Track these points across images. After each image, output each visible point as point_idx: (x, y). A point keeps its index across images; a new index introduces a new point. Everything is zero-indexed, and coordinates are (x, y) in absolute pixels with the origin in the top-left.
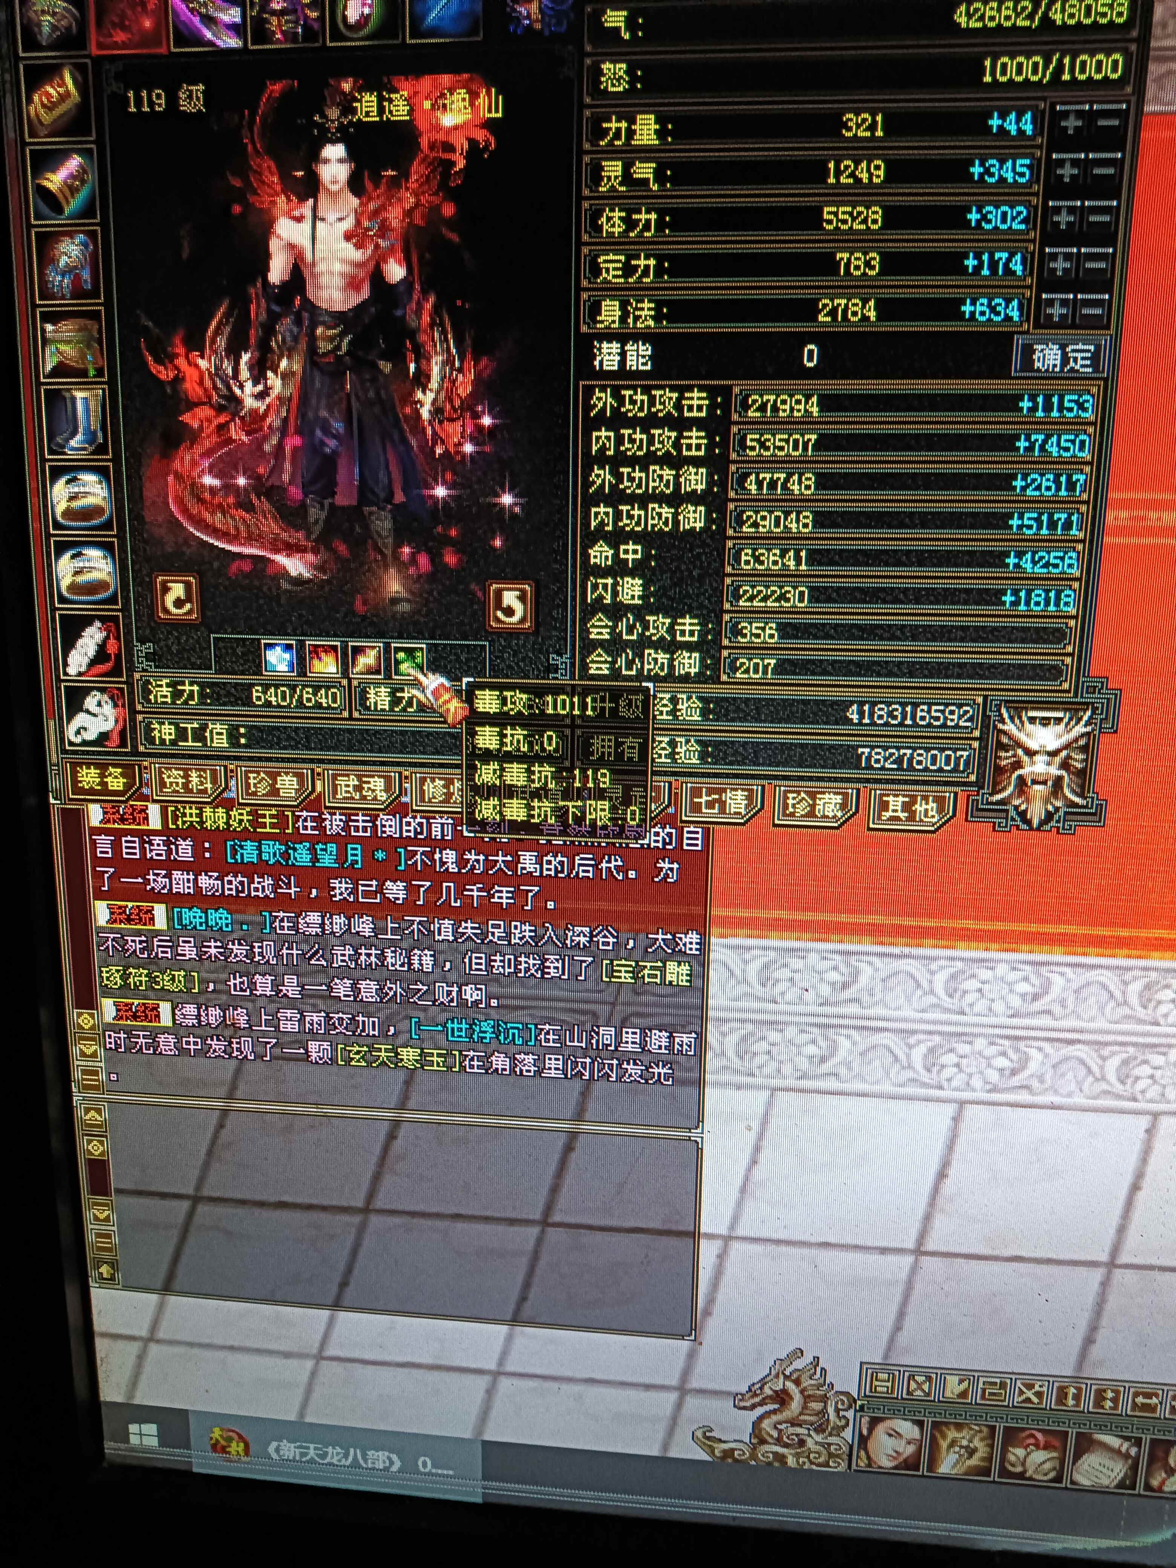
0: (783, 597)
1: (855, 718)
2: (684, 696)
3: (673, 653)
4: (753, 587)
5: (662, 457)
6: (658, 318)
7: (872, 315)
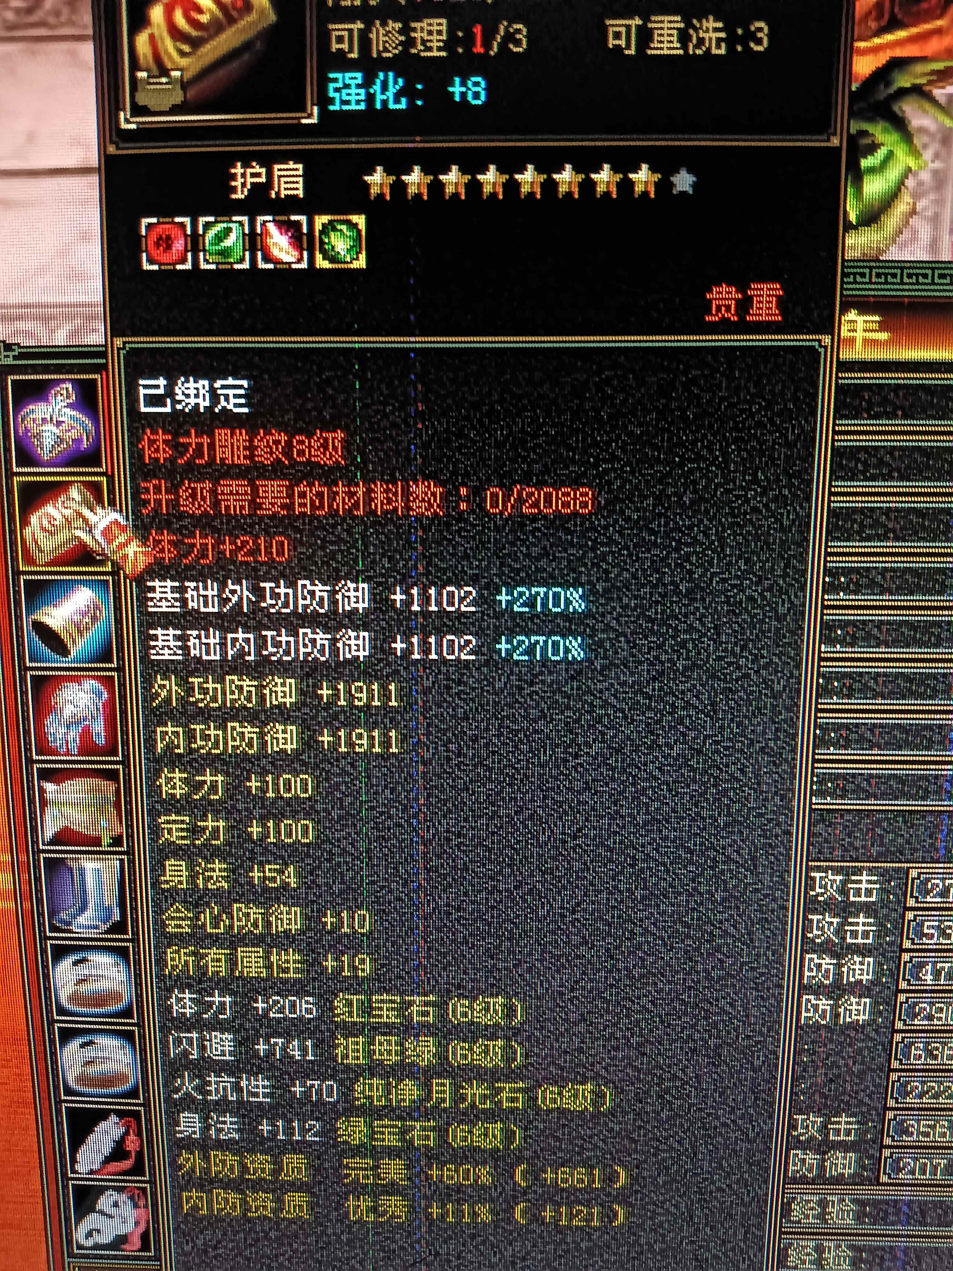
2: (836, 1198)
3: (825, 1153)
4: (924, 1083)
5: (821, 945)
6: (821, 793)
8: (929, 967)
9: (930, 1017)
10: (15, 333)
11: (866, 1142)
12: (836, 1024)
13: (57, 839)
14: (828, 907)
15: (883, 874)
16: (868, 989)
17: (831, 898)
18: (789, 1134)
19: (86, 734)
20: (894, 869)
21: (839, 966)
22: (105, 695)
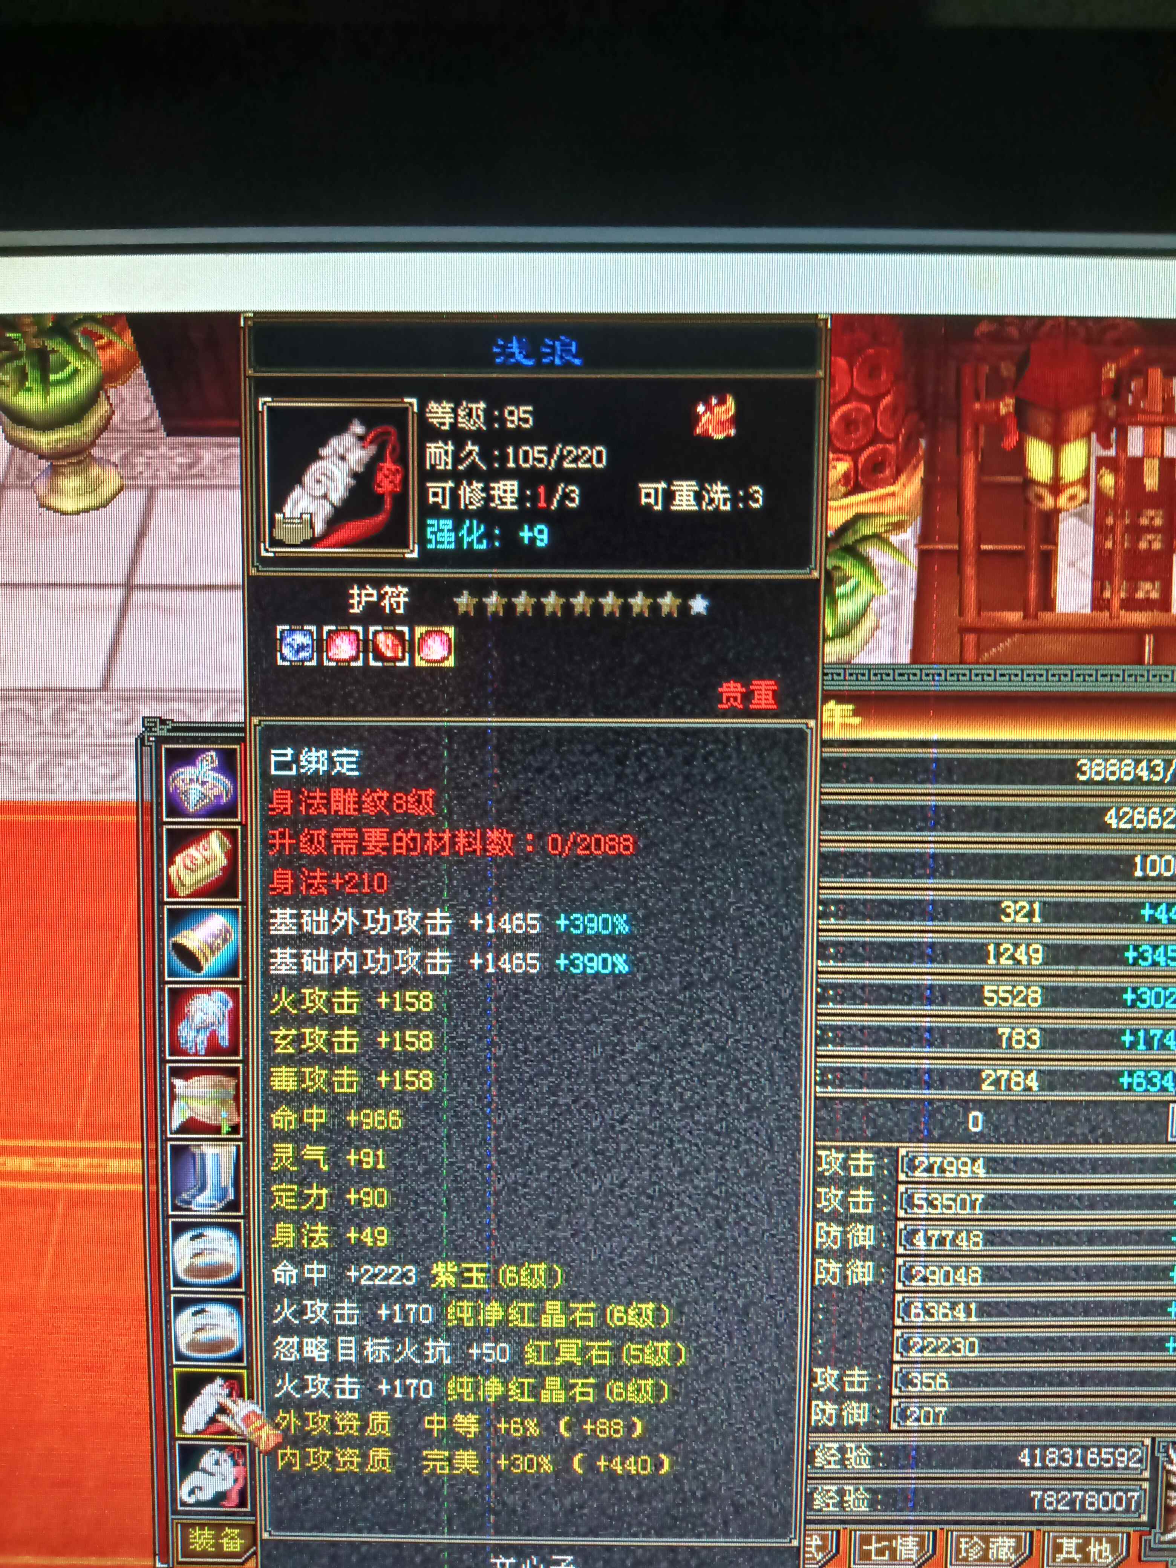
0: (954, 1348)
1: (1027, 1461)
2: (853, 1445)
3: (842, 1404)
4: (923, 1339)
5: (829, 1214)
6: (823, 1083)
7: (1035, 1086)
8: (921, 1234)
9: (925, 1279)
10: (171, 711)
11: (878, 1393)
12: (845, 1285)
13: (183, 1129)
14: (833, 1181)
15: (878, 1151)
16: (871, 1254)
17: (836, 1173)
18: (810, 1386)
19: (213, 1038)
20: (888, 1149)
21: (844, 1233)
22: (231, 1004)
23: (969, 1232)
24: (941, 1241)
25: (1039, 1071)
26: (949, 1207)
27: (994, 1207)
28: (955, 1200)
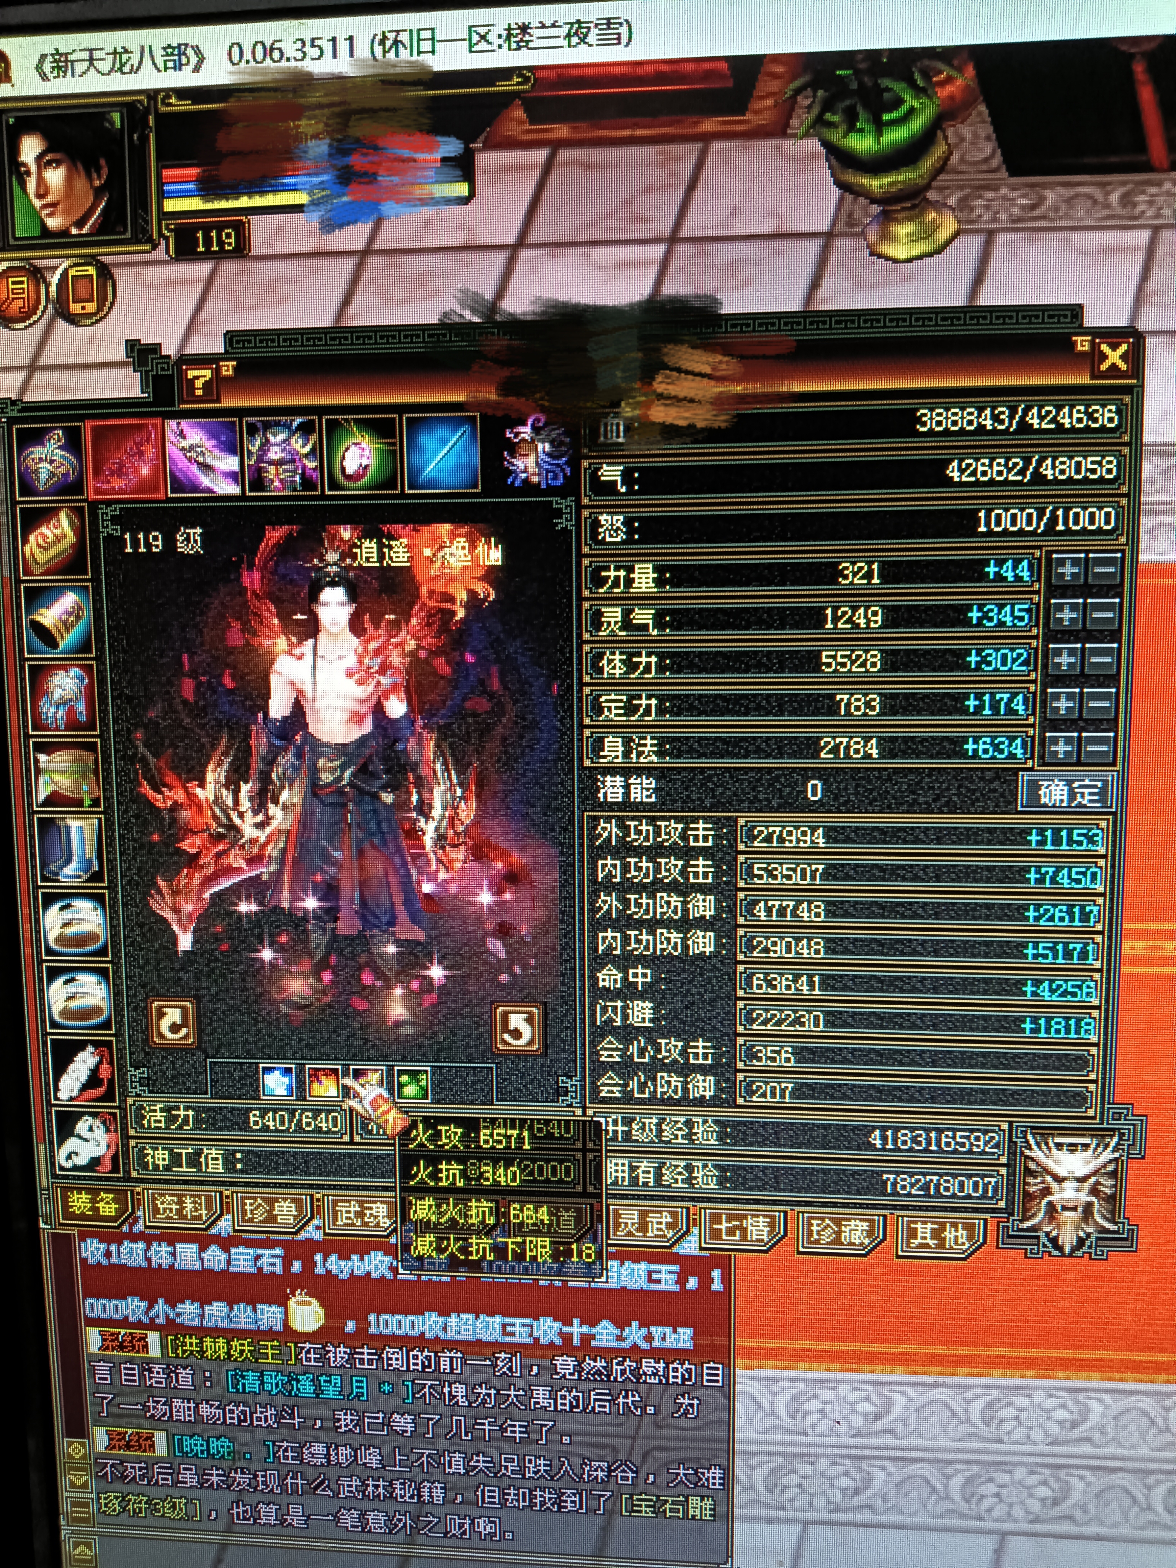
0: (798, 1021)
1: (878, 1143)
2: (700, 1120)
3: (687, 1076)
4: (767, 1011)
5: (668, 884)
6: (661, 754)
7: (874, 752)
8: (762, 904)
9: (767, 950)
11: (722, 1066)
12: (687, 955)
13: (47, 802)
14: (673, 851)
15: (716, 821)
16: (712, 924)
17: (675, 843)
19: (72, 712)
20: (727, 818)
21: (685, 903)
22: (87, 680)
23: (810, 903)
24: (782, 912)
25: (879, 739)
26: (789, 877)
27: (835, 878)
28: (794, 870)
